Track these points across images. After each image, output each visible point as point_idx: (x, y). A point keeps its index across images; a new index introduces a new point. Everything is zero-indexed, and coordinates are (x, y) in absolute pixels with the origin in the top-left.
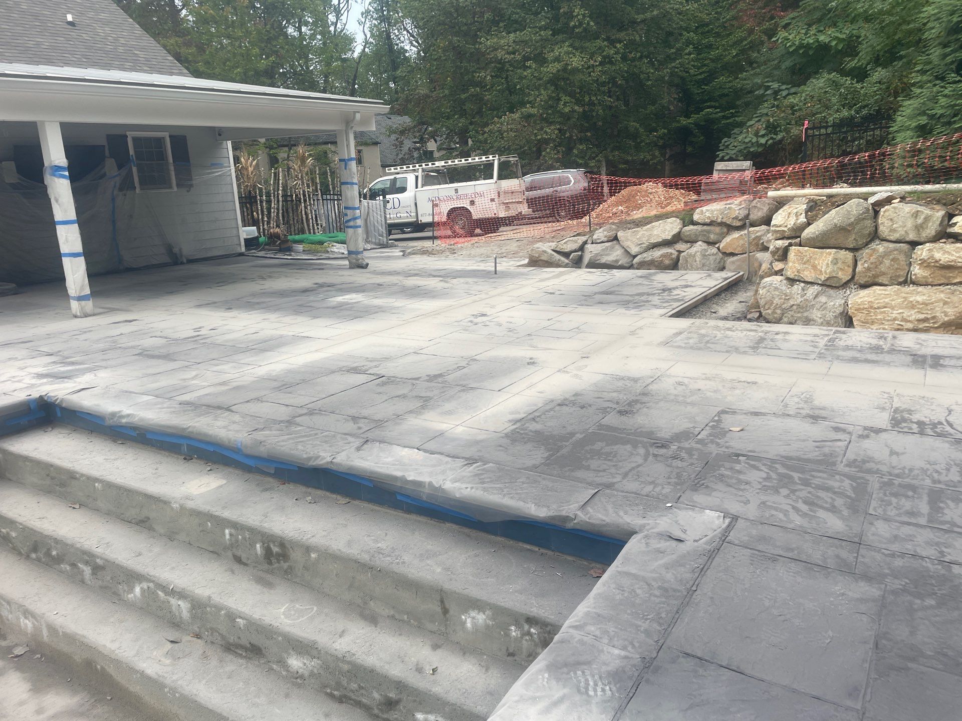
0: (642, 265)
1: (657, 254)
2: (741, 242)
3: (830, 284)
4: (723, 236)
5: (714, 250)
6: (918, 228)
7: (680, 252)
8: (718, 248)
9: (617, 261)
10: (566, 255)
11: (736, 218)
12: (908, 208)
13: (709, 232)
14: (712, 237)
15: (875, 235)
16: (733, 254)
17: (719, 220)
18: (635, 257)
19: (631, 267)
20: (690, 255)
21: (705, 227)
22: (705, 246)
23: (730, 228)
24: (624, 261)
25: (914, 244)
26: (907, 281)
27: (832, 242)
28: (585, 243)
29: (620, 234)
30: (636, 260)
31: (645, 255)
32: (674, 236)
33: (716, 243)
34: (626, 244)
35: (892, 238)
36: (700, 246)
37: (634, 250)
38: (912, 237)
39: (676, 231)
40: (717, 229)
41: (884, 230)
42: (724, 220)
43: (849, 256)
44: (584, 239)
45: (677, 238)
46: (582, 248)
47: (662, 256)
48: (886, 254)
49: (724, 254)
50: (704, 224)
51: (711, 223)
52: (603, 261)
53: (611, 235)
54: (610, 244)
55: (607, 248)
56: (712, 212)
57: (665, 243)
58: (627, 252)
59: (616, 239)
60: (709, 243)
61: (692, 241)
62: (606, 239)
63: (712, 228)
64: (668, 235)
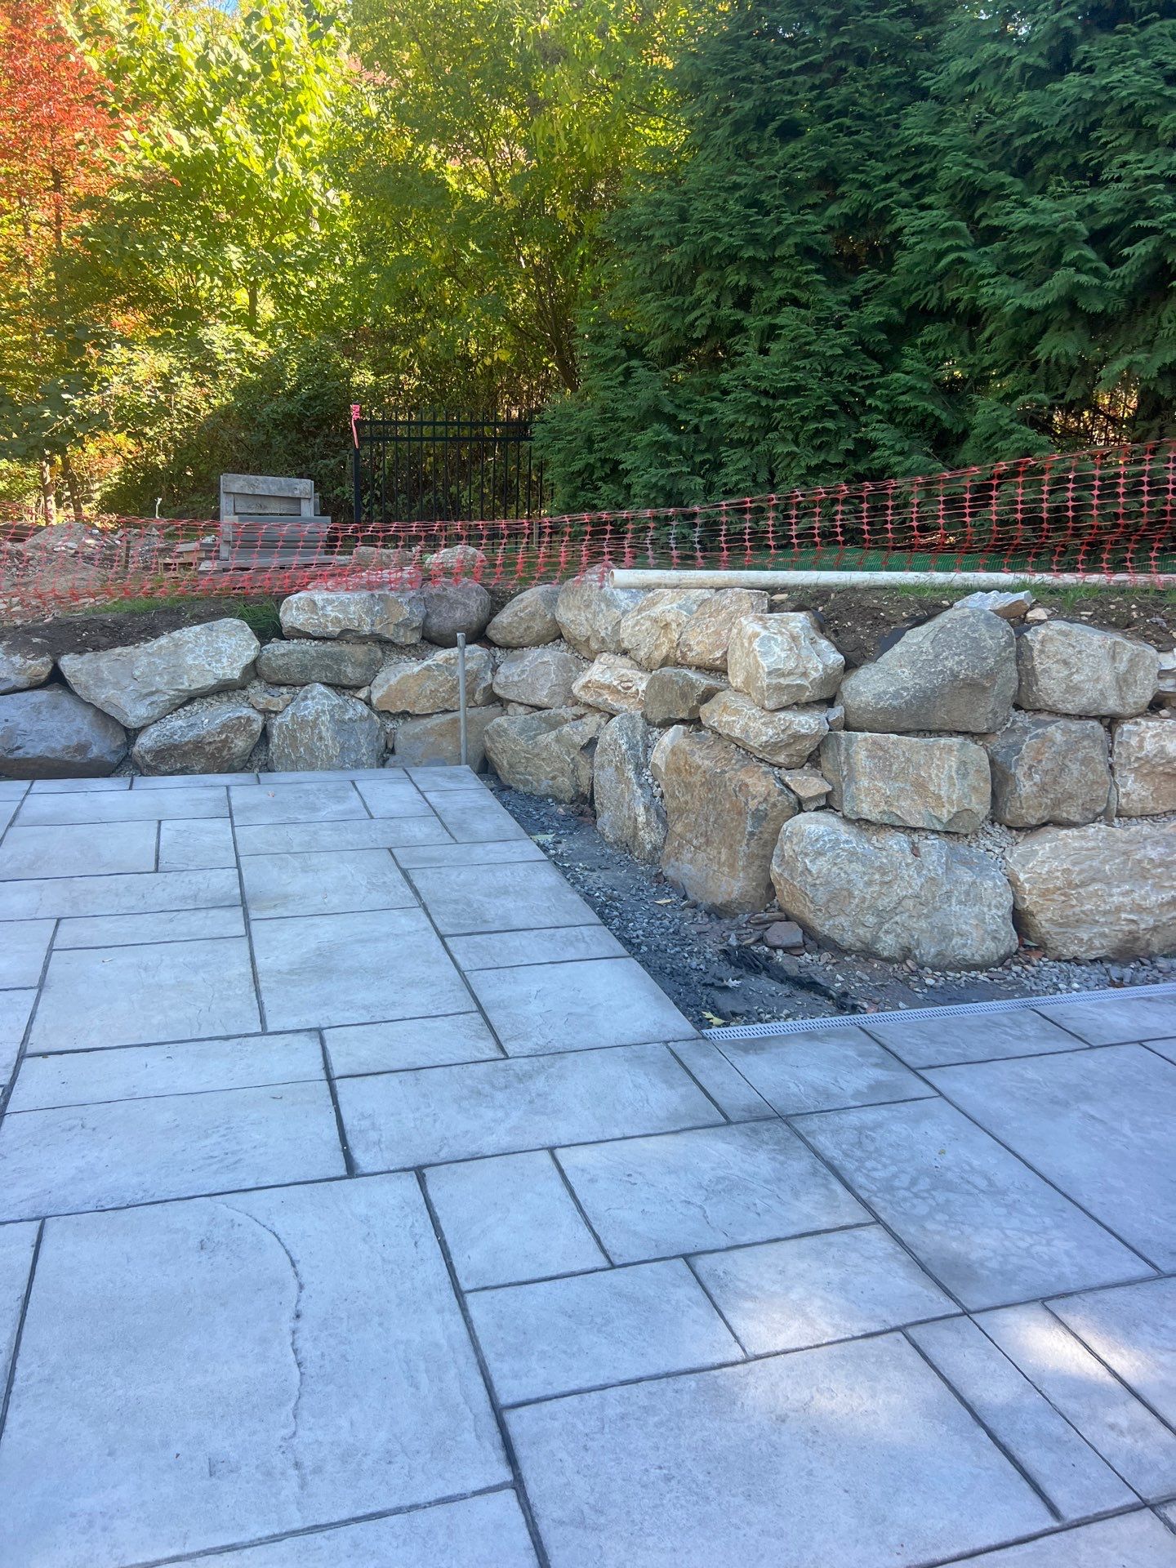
0: (166, 754)
1: (210, 719)
2: (430, 685)
4: (373, 669)
5: (362, 709)
7: (265, 712)
8: (368, 702)
9: (82, 748)
11: (405, 624)
13: (338, 659)
14: (351, 673)
16: (405, 715)
17: (366, 629)
18: (134, 734)
19: (129, 761)
20: (303, 724)
21: (329, 647)
22: (332, 697)
23: (386, 649)
24: (101, 747)
29: (70, 664)
30: (145, 741)
31: (177, 722)
32: (245, 670)
33: (358, 688)
34: (102, 696)
36: (318, 700)
37: (135, 713)
39: (246, 655)
40: (359, 652)
42: (378, 629)
45: (252, 671)
47: (225, 727)
49: (385, 714)
50: (323, 639)
51: (345, 636)
52: (34, 749)
53: (39, 666)
54: (42, 695)
55: (37, 709)
56: (344, 607)
57: (224, 689)
58: (105, 718)
59: (56, 679)
60: (338, 687)
61: (291, 681)
62: (21, 680)
63: (346, 648)
64: (232, 670)
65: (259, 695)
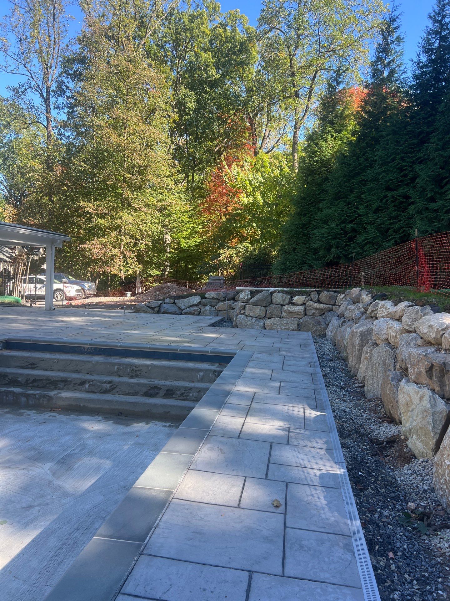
0: (186, 313)
1: (192, 309)
2: (224, 306)
3: (258, 318)
4: (217, 304)
6: (284, 300)
7: (201, 309)
8: (215, 308)
9: (176, 312)
10: (153, 308)
11: (222, 297)
12: (280, 295)
13: (212, 302)
14: (213, 304)
15: (271, 302)
16: (221, 311)
17: (216, 297)
18: (183, 310)
19: (181, 314)
20: (205, 311)
22: (210, 307)
23: (219, 300)
24: (178, 312)
25: (282, 305)
26: (281, 317)
27: (259, 304)
28: (162, 303)
29: (176, 301)
30: (184, 311)
31: (188, 309)
32: (198, 303)
33: (214, 306)
34: (179, 305)
35: (276, 303)
36: (208, 307)
37: (183, 307)
38: (282, 303)
39: (199, 301)
40: (215, 301)
41: (274, 301)
42: (218, 298)
43: (264, 309)
44: (161, 302)
45: (200, 303)
46: (160, 306)
47: (194, 310)
48: (275, 308)
49: (217, 310)
50: (210, 299)
51: (213, 298)
52: (170, 311)
53: (172, 301)
55: (171, 306)
56: (213, 294)
57: (195, 305)
58: (179, 308)
59: (174, 303)
60: (212, 306)
61: (205, 305)
62: (170, 303)
63: (213, 300)
64: (196, 302)
65: (200, 306)
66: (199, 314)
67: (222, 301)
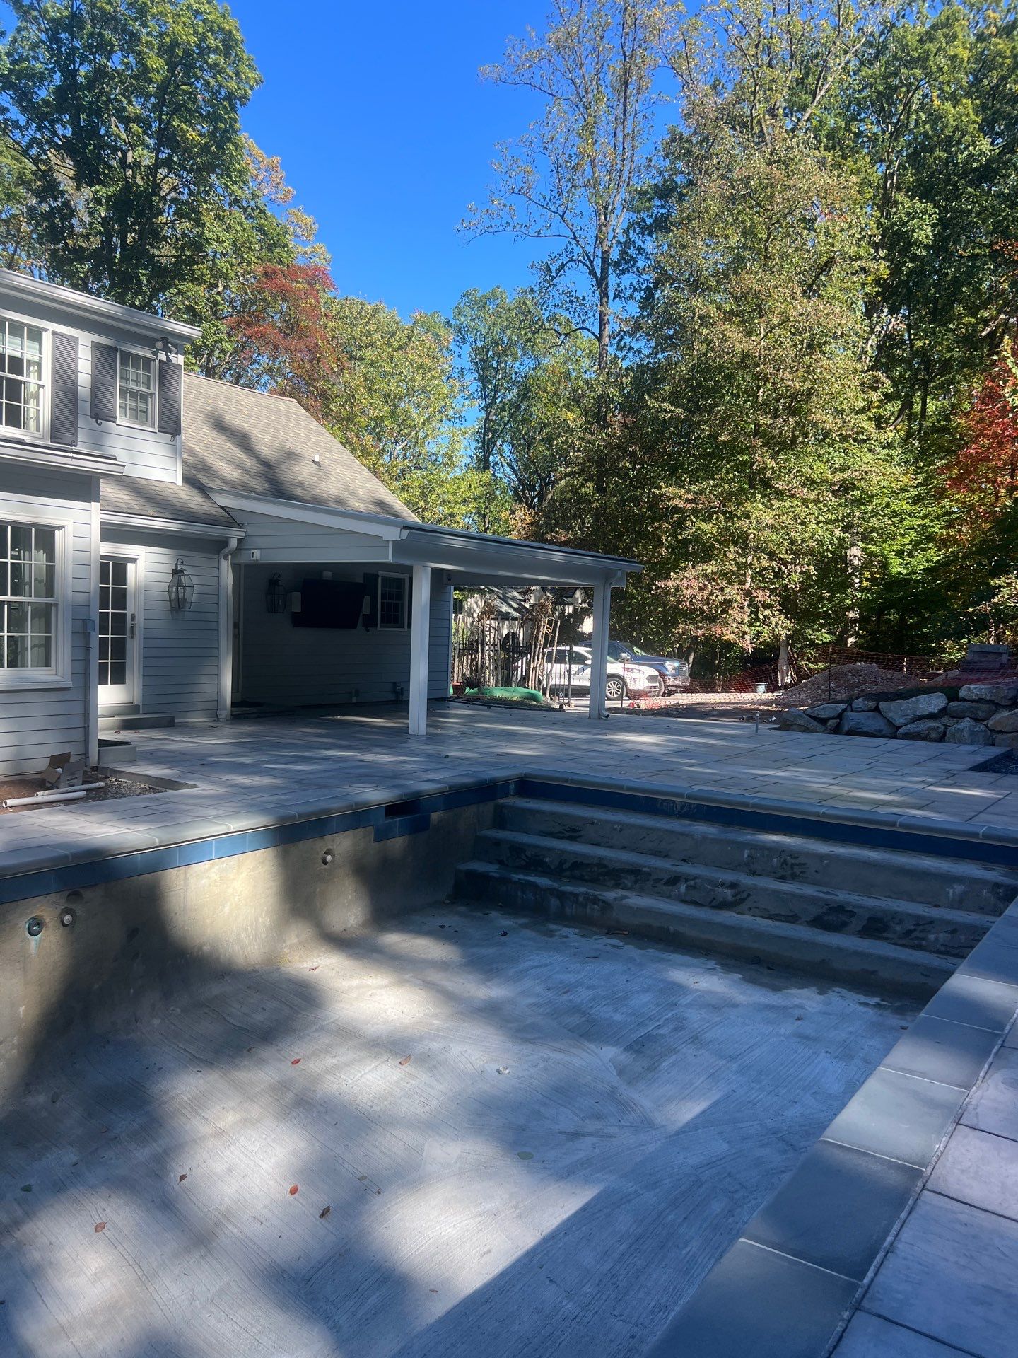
0: (907, 736)
1: (923, 726)
2: (1011, 721)
4: (990, 715)
5: (983, 728)
7: (946, 726)
8: (987, 726)
9: (880, 731)
10: (823, 721)
11: (1005, 697)
13: (977, 709)
14: (981, 714)
16: (1001, 732)
17: (988, 698)
18: (898, 728)
19: (895, 737)
20: (958, 730)
21: (971, 704)
22: (972, 723)
23: (997, 706)
24: (886, 730)
28: (845, 710)
29: (882, 704)
30: (901, 731)
31: (913, 726)
32: (940, 710)
33: (983, 720)
34: (890, 715)
36: (966, 723)
37: (899, 721)
39: (942, 705)
40: (985, 707)
42: (993, 698)
44: (843, 706)
45: (943, 712)
46: (840, 716)
47: (928, 729)
49: (992, 731)
50: (972, 701)
51: (979, 701)
52: (865, 729)
53: (872, 705)
54: (871, 713)
55: (869, 717)
56: (980, 690)
57: (931, 716)
58: (890, 723)
59: (877, 709)
60: (977, 720)
61: (959, 716)
62: (866, 709)
63: (980, 705)
64: (934, 709)
65: (945, 720)
66: (942, 738)
67: (1005, 707)
